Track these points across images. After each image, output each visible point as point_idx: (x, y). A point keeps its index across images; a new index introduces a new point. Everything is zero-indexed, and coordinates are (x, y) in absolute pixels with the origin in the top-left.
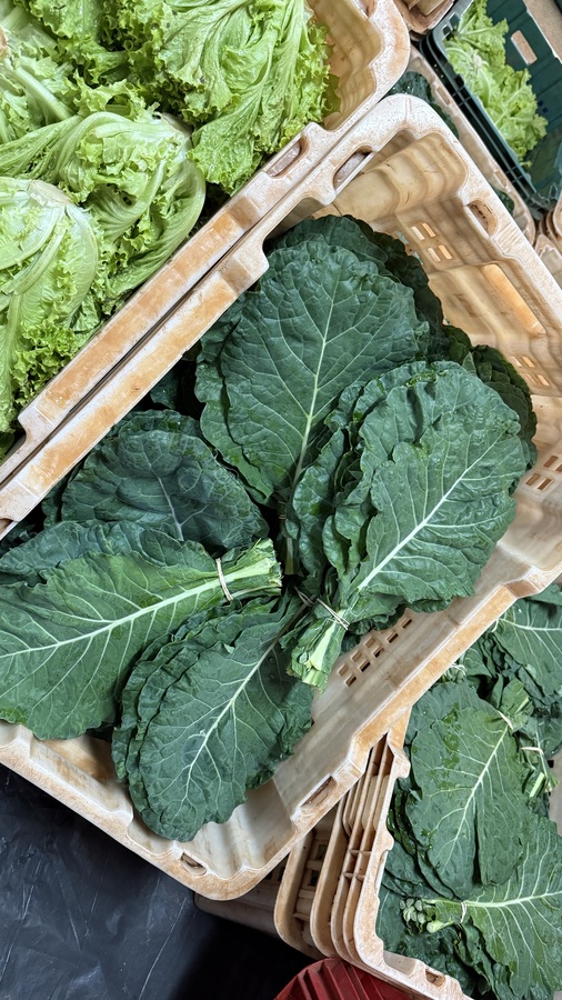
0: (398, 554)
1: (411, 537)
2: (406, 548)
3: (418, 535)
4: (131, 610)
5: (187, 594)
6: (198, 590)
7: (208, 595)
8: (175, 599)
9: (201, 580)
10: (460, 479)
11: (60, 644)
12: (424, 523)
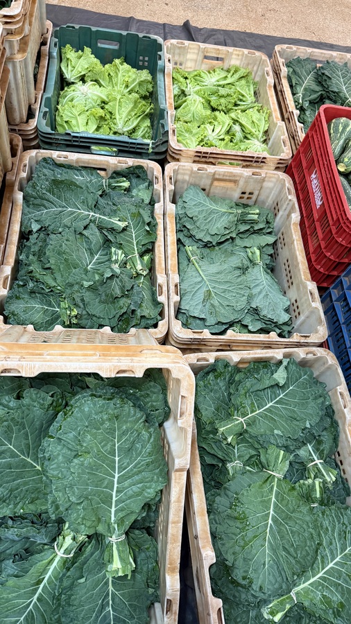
0: (116, 496)
1: (116, 485)
2: (117, 492)
3: (118, 483)
4: (36, 590)
5: (52, 568)
6: (55, 564)
7: (59, 562)
8: (50, 573)
9: (52, 560)
10: (117, 446)
11: (22, 619)
12: (117, 476)
